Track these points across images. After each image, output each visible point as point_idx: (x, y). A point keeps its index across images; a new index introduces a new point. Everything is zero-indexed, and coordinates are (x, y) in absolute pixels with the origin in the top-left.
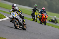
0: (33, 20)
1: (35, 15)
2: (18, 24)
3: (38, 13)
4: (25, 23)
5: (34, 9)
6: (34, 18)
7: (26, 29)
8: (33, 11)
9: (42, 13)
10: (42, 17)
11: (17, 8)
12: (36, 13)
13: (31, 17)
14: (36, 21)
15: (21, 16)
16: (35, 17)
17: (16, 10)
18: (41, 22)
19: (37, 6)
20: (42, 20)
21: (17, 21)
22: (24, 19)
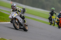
0: (50, 24)
1: (52, 19)
2: (18, 25)
3: (55, 17)
4: (26, 24)
5: (51, 13)
6: (51, 22)
7: (27, 30)
8: (50, 15)
9: (60, 17)
10: (60, 22)
11: (17, 8)
12: (53, 17)
13: (48, 21)
14: (53, 25)
15: (22, 16)
16: (53, 21)
17: (16, 10)
18: (59, 26)
19: (54, 9)
20: (60, 24)
21: (17, 21)
22: (25, 19)
